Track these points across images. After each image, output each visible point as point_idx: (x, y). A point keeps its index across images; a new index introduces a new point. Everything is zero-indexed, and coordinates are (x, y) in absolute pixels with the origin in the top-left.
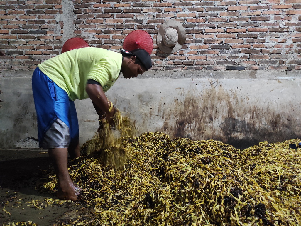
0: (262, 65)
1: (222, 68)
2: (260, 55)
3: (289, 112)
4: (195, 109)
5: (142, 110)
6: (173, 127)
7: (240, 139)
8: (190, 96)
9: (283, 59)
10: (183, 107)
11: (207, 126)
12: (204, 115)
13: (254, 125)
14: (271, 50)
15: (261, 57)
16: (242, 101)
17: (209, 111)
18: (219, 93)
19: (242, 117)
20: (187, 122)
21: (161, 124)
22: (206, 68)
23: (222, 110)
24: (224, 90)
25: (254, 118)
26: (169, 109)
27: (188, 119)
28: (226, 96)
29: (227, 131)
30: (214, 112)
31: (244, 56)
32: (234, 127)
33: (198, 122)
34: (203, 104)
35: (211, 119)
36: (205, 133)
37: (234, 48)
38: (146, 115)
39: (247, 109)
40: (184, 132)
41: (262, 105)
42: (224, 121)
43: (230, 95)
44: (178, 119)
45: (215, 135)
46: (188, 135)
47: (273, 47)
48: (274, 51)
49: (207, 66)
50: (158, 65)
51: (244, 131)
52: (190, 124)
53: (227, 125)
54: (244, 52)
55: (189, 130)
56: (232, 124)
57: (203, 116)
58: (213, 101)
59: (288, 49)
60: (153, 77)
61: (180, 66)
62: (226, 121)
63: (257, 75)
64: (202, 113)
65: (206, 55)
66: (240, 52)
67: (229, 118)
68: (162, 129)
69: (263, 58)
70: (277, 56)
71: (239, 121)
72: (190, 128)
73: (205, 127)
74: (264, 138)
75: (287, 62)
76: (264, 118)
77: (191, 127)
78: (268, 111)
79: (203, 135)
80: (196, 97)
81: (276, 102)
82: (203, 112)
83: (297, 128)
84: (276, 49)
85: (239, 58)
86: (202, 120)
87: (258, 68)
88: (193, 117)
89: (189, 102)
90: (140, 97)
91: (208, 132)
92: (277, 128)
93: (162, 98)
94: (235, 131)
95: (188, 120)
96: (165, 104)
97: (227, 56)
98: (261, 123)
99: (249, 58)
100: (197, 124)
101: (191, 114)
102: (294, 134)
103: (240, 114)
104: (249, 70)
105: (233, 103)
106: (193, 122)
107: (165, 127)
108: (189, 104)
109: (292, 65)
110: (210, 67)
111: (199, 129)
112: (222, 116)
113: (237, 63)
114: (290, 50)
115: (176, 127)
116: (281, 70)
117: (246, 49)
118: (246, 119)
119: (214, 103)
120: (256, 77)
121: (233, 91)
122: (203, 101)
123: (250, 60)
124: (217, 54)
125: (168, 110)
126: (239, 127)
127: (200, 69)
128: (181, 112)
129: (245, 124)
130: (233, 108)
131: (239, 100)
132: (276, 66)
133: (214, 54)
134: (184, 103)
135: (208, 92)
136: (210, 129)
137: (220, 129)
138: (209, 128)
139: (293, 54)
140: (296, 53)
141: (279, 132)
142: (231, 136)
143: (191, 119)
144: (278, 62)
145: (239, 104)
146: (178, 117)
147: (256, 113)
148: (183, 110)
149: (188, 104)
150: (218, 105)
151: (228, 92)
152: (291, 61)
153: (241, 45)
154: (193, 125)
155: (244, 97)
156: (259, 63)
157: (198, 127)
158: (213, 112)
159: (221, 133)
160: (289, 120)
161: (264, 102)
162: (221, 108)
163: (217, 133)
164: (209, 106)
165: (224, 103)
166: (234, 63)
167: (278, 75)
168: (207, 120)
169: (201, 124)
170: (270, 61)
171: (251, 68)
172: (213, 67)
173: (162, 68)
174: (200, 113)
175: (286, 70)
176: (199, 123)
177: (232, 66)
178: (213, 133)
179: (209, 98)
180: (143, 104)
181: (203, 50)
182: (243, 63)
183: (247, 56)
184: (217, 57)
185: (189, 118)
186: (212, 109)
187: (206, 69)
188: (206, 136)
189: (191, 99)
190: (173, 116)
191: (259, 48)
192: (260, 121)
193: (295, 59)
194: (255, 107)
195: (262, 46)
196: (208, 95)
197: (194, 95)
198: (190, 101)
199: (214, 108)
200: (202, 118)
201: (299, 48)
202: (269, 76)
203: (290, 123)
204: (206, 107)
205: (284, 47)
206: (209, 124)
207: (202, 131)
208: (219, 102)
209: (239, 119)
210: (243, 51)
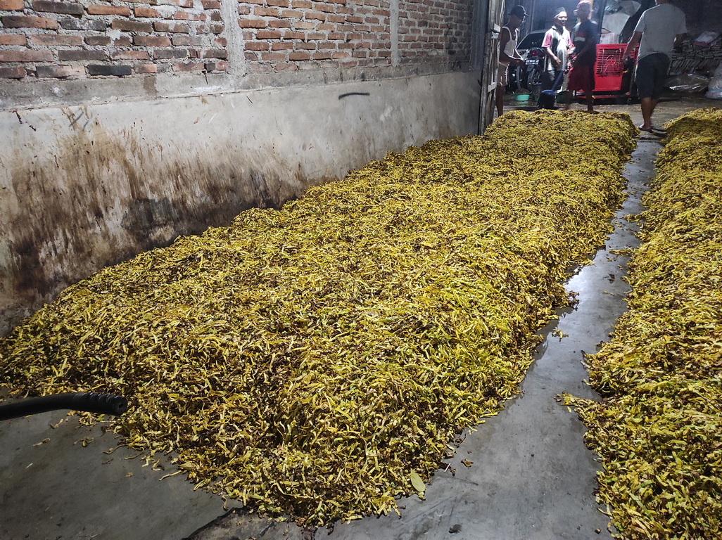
0: (162, 60)
1: (77, 70)
2: (152, 35)
3: (231, 162)
4: (52, 199)
6: (6, 265)
7: (167, 240)
8: (25, 164)
9: (194, 48)
10: (15, 201)
11: (94, 233)
12: (80, 208)
13: (184, 203)
14: (172, 24)
15: (157, 42)
16: (150, 154)
17: (89, 195)
18: (97, 143)
19: (160, 192)
20: (42, 241)
22: (35, 73)
23: (115, 184)
24: (108, 134)
25: (181, 188)
27: (41, 230)
28: (115, 148)
29: (139, 233)
30: (99, 196)
31: (123, 39)
32: (150, 219)
33: (69, 231)
34: (68, 179)
35: (99, 215)
36: (96, 252)
37: (94, 15)
39: (164, 171)
40: (42, 270)
41: (187, 157)
42: (127, 210)
43: (123, 144)
44: (12, 239)
45: (118, 250)
46: (56, 274)
47: (173, 18)
48: (176, 26)
49: (37, 64)
51: (170, 220)
52: (50, 244)
53: (136, 219)
54: (119, 27)
55: (53, 259)
56: (146, 213)
57: (77, 211)
58: (90, 169)
59: (199, 23)
62: (131, 209)
63: (158, 87)
64: (71, 206)
65: (22, 29)
66: (110, 26)
67: (136, 201)
69: (161, 43)
70: (184, 39)
71: (157, 201)
72: (53, 254)
73: (91, 237)
74: (206, 222)
75: (202, 54)
76: (197, 183)
77: (55, 250)
78: (199, 167)
79: (93, 258)
80: (42, 165)
81: (207, 145)
82: (73, 202)
83: (246, 189)
84: (179, 22)
85: (112, 42)
86: (77, 222)
87: (156, 69)
88: (53, 222)
89: (27, 184)
91: (101, 246)
92: (220, 198)
94: (155, 225)
95: (42, 234)
97: (81, 35)
98: (195, 194)
99: (133, 44)
100: (69, 236)
101: (43, 214)
102: (244, 201)
103: (154, 185)
104: (139, 75)
105: (135, 163)
106: (57, 235)
108: (29, 189)
109: (211, 60)
110: (47, 69)
111: (79, 248)
112: (121, 201)
113: (111, 57)
114: (202, 27)
115: (12, 262)
116: (195, 72)
117: (122, 18)
118: (168, 194)
119: (93, 170)
120: (156, 91)
121: (127, 134)
122: (64, 173)
123: (136, 47)
124: (55, 30)
126: (161, 214)
127: (17, 76)
128: (15, 217)
129: (169, 205)
130: (137, 175)
131: (145, 154)
132: (186, 62)
133: (47, 29)
134: (12, 190)
135: (72, 146)
136: (104, 238)
137: (124, 232)
138: (100, 238)
139: (208, 36)
140: (212, 34)
141: (224, 204)
142: (150, 240)
143: (48, 228)
144: (188, 54)
145: (147, 162)
146: (10, 233)
147: (182, 177)
148: (16, 210)
149: (25, 188)
150: (105, 175)
151: (117, 137)
152: (208, 52)
153: (109, 7)
154: (59, 241)
155: (152, 146)
156: (156, 57)
157: (73, 243)
158: (98, 194)
159: (129, 239)
160: (233, 177)
161: (190, 150)
162: (112, 182)
163: (121, 244)
164: (83, 182)
165: (115, 166)
166: (104, 58)
167: (193, 83)
168: (90, 219)
169: (79, 235)
170: (173, 52)
171: (143, 70)
172: (54, 70)
174: (66, 207)
175: (203, 72)
176: (73, 231)
177: (101, 63)
178: (112, 246)
179: (77, 159)
181: (9, 14)
182: (123, 56)
183: (128, 38)
184: (58, 38)
185: (43, 228)
186: (94, 188)
187: (37, 76)
188: (98, 259)
189: (30, 172)
191: (147, 17)
192: (192, 192)
193: (214, 48)
194: (176, 164)
195: (154, 14)
196: (71, 154)
197: (34, 160)
198: (30, 178)
199: (97, 184)
200: (76, 218)
201: (214, 23)
202: (180, 88)
203: (235, 183)
204: (76, 188)
205: (191, 17)
206: (98, 228)
207: (86, 251)
208: (105, 168)
209: (156, 197)
210: (117, 24)
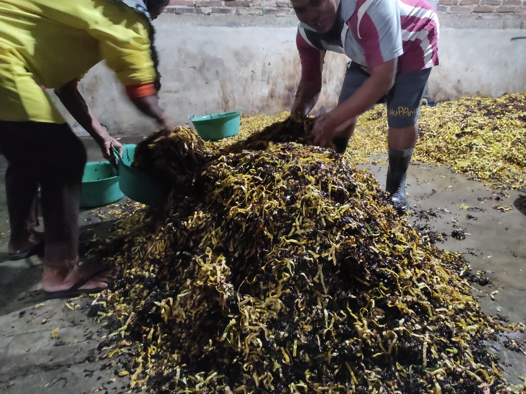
5: (240, 74)
10: (292, 67)
21: (266, 91)
26: (275, 70)
38: (246, 79)
44: (287, 83)
50: (256, 7)
60: (250, 25)
61: (285, 8)
68: (268, 97)
90: (237, 54)
93: (266, 56)
96: (270, 64)
107: (272, 96)
112: (337, 78)
115: (284, 94)
125: (274, 73)
128: (290, 74)
146: (287, 80)
148: (292, 71)
162: (335, 68)
173: (261, 12)
180: (242, 66)
190: (280, 80)
